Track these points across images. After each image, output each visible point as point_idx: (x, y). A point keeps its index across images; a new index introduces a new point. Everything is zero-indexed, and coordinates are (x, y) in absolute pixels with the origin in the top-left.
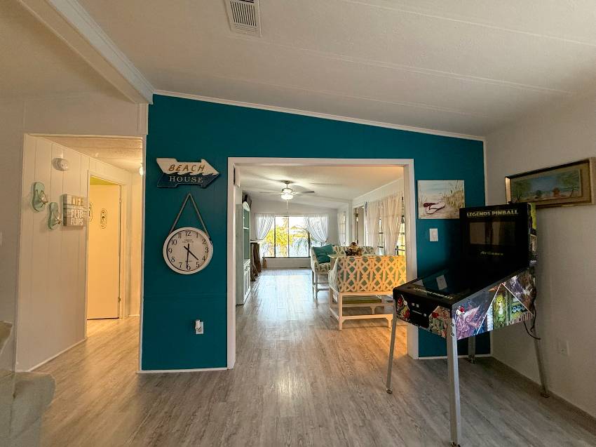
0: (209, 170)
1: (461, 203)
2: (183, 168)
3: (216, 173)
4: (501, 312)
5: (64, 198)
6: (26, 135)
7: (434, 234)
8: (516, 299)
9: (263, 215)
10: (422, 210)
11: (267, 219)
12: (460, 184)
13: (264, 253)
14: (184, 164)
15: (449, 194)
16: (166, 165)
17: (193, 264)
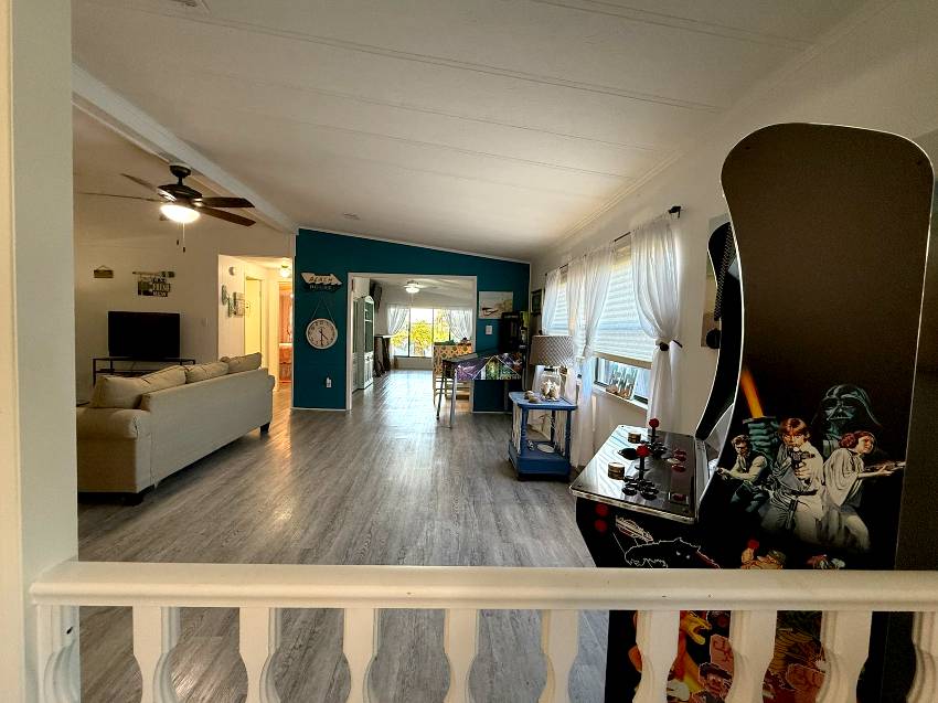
0: (335, 281)
1: (509, 308)
2: (318, 279)
3: (340, 283)
4: (493, 371)
5: (235, 294)
6: (220, 256)
7: (489, 330)
8: (506, 366)
9: (395, 305)
10: (481, 313)
11: (401, 311)
12: (510, 295)
13: (396, 350)
14: (319, 277)
15: (501, 302)
16: (308, 277)
17: (325, 342)
